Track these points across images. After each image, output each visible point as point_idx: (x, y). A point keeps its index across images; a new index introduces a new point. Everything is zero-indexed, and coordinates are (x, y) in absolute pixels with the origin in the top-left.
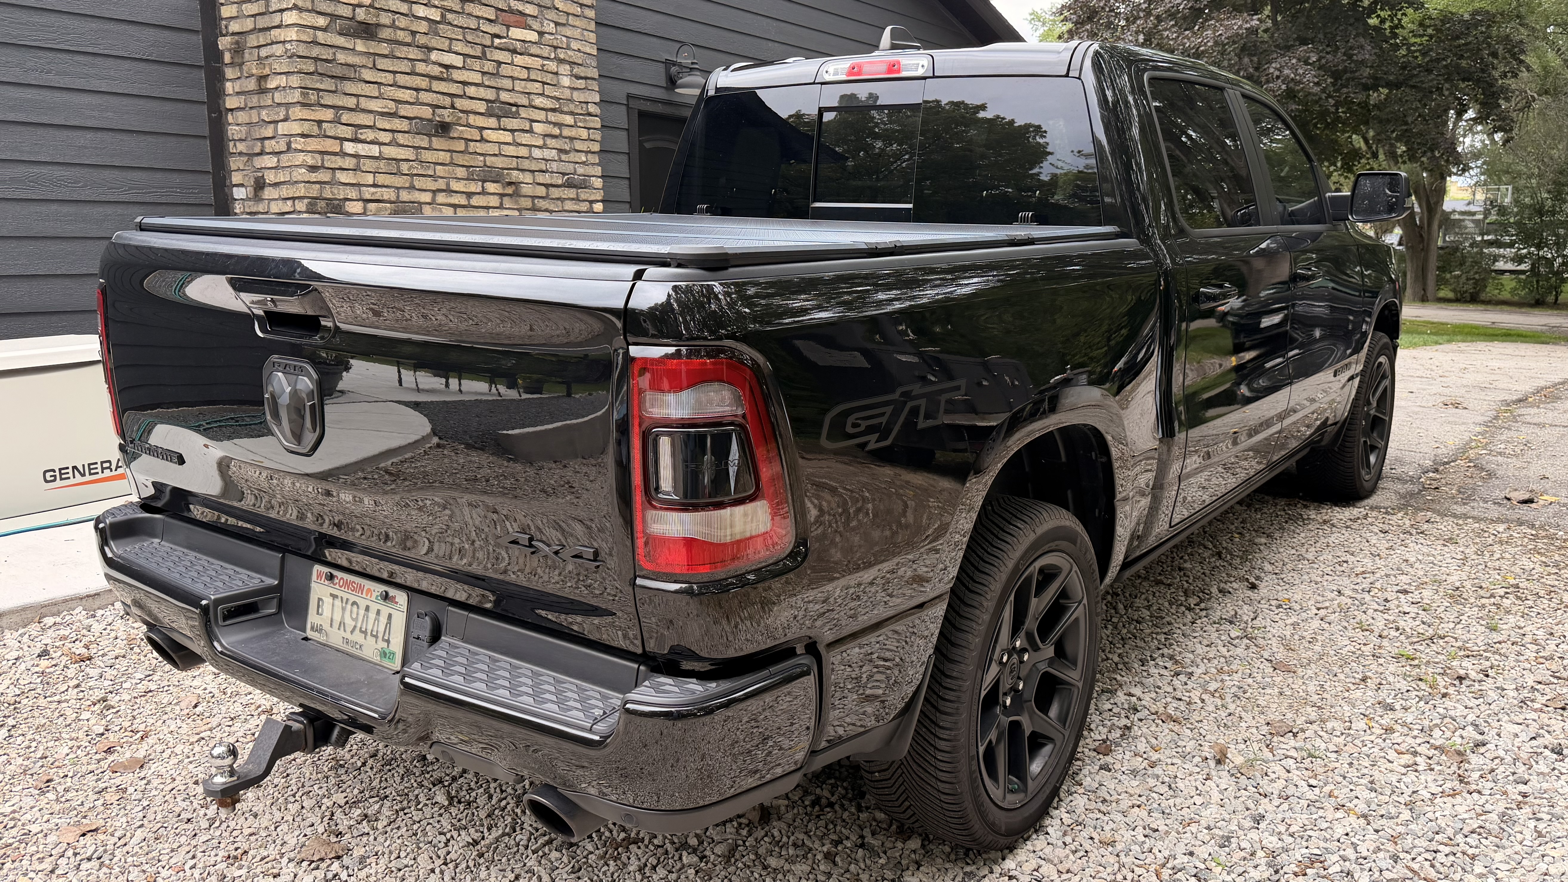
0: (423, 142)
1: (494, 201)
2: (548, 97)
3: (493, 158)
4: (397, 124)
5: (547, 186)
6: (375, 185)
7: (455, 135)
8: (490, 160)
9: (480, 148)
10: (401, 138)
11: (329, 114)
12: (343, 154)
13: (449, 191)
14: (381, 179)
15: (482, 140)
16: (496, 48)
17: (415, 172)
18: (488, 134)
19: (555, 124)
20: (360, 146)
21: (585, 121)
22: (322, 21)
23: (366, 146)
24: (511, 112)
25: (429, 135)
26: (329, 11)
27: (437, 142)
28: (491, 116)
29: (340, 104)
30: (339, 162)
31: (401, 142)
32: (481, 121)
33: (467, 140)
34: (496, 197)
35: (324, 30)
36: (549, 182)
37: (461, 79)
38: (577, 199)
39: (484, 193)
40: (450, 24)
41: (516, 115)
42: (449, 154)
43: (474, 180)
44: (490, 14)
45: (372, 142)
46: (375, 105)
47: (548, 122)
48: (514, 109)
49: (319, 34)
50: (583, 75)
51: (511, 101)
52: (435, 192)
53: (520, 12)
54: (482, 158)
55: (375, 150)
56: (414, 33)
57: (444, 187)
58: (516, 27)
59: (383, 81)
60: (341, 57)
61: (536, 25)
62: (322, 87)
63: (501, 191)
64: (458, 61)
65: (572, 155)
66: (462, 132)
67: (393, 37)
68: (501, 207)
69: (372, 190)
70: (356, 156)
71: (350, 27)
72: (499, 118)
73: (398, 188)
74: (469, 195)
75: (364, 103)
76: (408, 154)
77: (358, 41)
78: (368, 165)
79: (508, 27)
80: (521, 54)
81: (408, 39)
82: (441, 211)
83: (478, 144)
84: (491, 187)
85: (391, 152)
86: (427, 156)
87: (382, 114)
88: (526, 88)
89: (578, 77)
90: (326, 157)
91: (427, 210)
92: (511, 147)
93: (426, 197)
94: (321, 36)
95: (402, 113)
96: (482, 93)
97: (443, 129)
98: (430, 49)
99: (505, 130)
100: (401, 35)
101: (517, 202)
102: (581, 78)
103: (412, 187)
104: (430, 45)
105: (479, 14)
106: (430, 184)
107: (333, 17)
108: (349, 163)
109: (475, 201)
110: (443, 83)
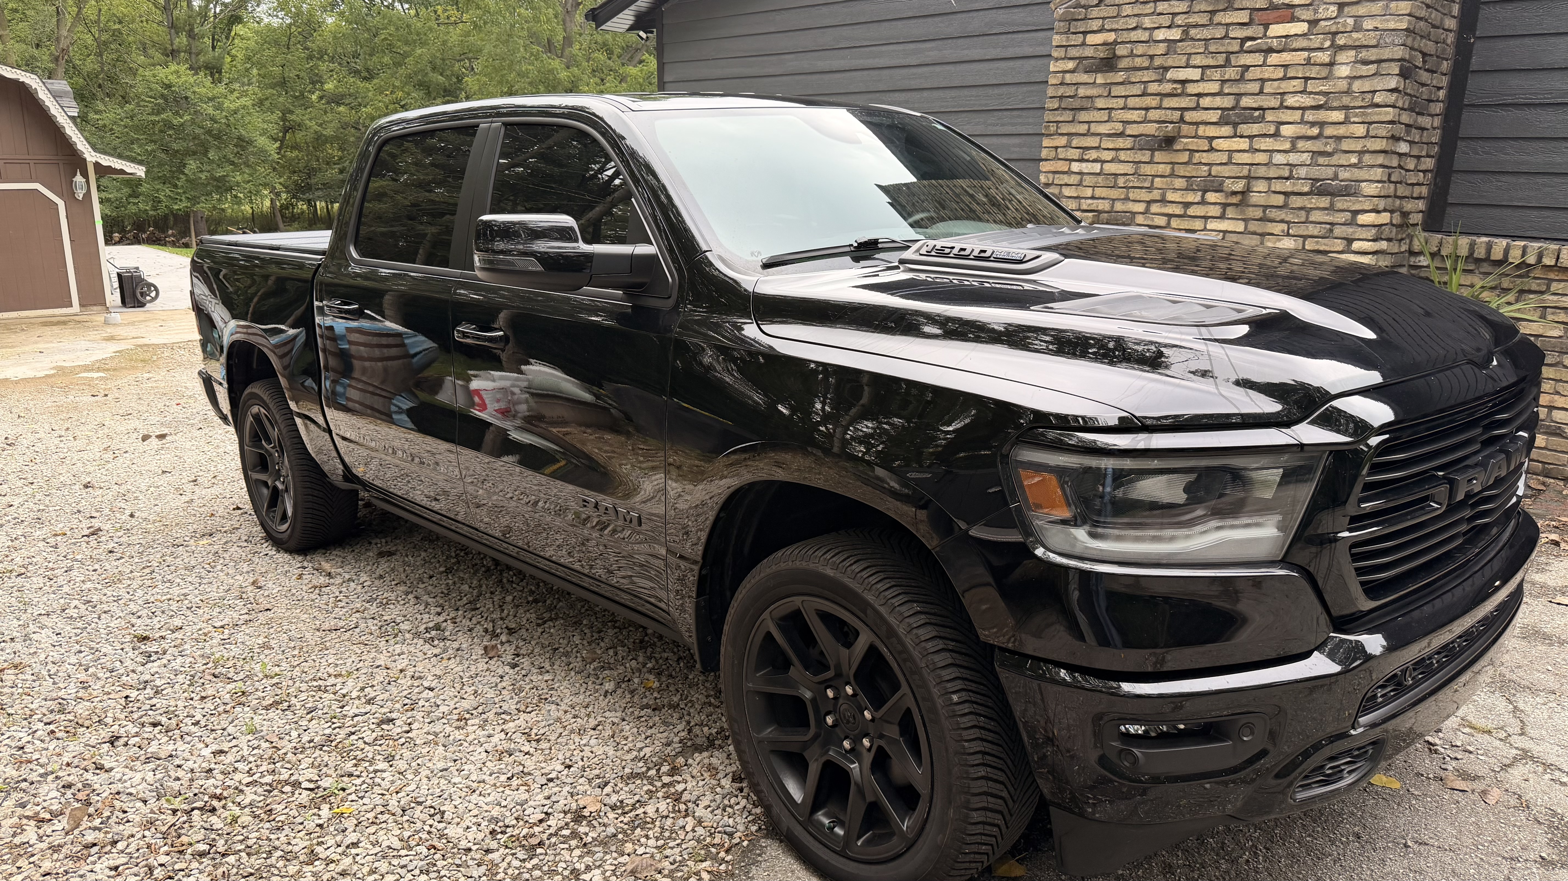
0: (1146, 156)
1: (1215, 211)
2: (1311, 93)
3: (1219, 168)
4: (1120, 143)
5: (1286, 194)
6: (1093, 198)
7: (1178, 148)
8: (1215, 170)
9: (1205, 158)
10: (1123, 156)
11: (1063, 141)
12: (1069, 172)
13: (1163, 201)
14: (1099, 192)
15: (1212, 149)
16: (1246, 52)
17: (1131, 184)
18: (1218, 144)
19: (1313, 124)
20: (1084, 165)
21: (1363, 114)
22: (1071, 65)
23: (1089, 165)
24: (1252, 117)
25: (1153, 150)
26: (1077, 55)
27: (1159, 156)
28: (1227, 124)
29: (1074, 131)
30: (1066, 179)
31: (1122, 158)
32: (1211, 131)
33: (1192, 151)
34: (1218, 207)
35: (1072, 71)
36: (1289, 190)
37: (1196, 91)
38: (1331, 208)
39: (1203, 202)
40: (1193, 39)
41: (1261, 119)
42: (1170, 166)
43: (1194, 190)
44: (1244, 17)
45: (1094, 161)
46: (1103, 129)
47: (1302, 122)
48: (1257, 113)
49: (1068, 76)
50: (1373, 58)
51: (1255, 105)
52: (1149, 203)
53: (1288, 5)
54: (1206, 168)
55: (1097, 167)
56: (1152, 57)
57: (1158, 198)
58: (1278, 23)
59: (1114, 106)
60: (1082, 92)
61: (1307, 15)
62: (1061, 119)
63: (1223, 201)
64: (1195, 74)
65: (1336, 157)
66: (1186, 143)
67: (1131, 65)
68: (1222, 217)
69: (1090, 201)
70: (1081, 173)
71: (1093, 64)
72: (1235, 125)
73: (1114, 200)
74: (1187, 205)
75: (1094, 128)
76: (1128, 168)
77: (1099, 75)
78: (1088, 180)
79: (1266, 26)
80: (1278, 52)
81: (1146, 64)
82: (1152, 219)
83: (1204, 154)
84: (1211, 197)
85: (1110, 168)
86: (1147, 169)
87: (1109, 135)
88: (1279, 88)
89: (1365, 63)
90: (1057, 176)
91: (1140, 219)
92: (1246, 154)
93: (1141, 207)
94: (1068, 78)
95: (1128, 132)
96: (1218, 102)
97: (1168, 142)
98: (1166, 69)
99: (1241, 137)
100: (1138, 62)
101: (1243, 212)
102: (1372, 62)
103: (1127, 199)
104: (1166, 65)
105: (1228, 21)
106: (1145, 195)
107: (1081, 59)
108: (1074, 179)
109: (1191, 211)
110: (1176, 99)
